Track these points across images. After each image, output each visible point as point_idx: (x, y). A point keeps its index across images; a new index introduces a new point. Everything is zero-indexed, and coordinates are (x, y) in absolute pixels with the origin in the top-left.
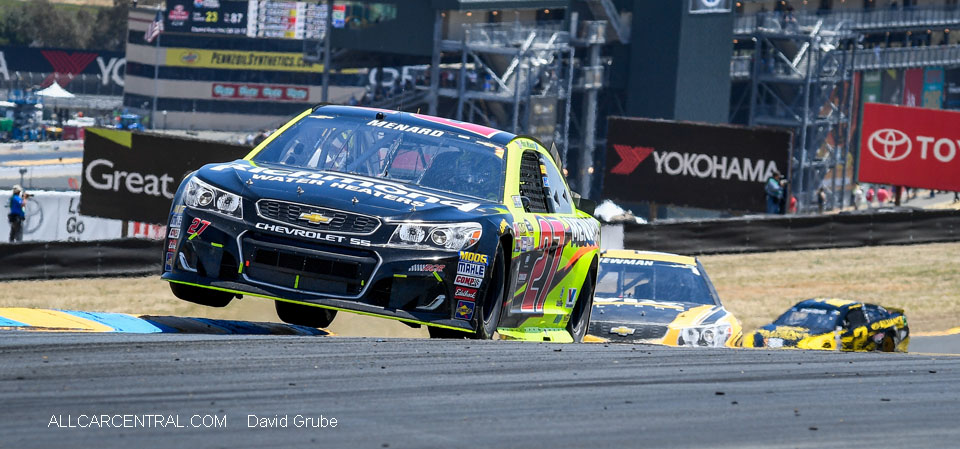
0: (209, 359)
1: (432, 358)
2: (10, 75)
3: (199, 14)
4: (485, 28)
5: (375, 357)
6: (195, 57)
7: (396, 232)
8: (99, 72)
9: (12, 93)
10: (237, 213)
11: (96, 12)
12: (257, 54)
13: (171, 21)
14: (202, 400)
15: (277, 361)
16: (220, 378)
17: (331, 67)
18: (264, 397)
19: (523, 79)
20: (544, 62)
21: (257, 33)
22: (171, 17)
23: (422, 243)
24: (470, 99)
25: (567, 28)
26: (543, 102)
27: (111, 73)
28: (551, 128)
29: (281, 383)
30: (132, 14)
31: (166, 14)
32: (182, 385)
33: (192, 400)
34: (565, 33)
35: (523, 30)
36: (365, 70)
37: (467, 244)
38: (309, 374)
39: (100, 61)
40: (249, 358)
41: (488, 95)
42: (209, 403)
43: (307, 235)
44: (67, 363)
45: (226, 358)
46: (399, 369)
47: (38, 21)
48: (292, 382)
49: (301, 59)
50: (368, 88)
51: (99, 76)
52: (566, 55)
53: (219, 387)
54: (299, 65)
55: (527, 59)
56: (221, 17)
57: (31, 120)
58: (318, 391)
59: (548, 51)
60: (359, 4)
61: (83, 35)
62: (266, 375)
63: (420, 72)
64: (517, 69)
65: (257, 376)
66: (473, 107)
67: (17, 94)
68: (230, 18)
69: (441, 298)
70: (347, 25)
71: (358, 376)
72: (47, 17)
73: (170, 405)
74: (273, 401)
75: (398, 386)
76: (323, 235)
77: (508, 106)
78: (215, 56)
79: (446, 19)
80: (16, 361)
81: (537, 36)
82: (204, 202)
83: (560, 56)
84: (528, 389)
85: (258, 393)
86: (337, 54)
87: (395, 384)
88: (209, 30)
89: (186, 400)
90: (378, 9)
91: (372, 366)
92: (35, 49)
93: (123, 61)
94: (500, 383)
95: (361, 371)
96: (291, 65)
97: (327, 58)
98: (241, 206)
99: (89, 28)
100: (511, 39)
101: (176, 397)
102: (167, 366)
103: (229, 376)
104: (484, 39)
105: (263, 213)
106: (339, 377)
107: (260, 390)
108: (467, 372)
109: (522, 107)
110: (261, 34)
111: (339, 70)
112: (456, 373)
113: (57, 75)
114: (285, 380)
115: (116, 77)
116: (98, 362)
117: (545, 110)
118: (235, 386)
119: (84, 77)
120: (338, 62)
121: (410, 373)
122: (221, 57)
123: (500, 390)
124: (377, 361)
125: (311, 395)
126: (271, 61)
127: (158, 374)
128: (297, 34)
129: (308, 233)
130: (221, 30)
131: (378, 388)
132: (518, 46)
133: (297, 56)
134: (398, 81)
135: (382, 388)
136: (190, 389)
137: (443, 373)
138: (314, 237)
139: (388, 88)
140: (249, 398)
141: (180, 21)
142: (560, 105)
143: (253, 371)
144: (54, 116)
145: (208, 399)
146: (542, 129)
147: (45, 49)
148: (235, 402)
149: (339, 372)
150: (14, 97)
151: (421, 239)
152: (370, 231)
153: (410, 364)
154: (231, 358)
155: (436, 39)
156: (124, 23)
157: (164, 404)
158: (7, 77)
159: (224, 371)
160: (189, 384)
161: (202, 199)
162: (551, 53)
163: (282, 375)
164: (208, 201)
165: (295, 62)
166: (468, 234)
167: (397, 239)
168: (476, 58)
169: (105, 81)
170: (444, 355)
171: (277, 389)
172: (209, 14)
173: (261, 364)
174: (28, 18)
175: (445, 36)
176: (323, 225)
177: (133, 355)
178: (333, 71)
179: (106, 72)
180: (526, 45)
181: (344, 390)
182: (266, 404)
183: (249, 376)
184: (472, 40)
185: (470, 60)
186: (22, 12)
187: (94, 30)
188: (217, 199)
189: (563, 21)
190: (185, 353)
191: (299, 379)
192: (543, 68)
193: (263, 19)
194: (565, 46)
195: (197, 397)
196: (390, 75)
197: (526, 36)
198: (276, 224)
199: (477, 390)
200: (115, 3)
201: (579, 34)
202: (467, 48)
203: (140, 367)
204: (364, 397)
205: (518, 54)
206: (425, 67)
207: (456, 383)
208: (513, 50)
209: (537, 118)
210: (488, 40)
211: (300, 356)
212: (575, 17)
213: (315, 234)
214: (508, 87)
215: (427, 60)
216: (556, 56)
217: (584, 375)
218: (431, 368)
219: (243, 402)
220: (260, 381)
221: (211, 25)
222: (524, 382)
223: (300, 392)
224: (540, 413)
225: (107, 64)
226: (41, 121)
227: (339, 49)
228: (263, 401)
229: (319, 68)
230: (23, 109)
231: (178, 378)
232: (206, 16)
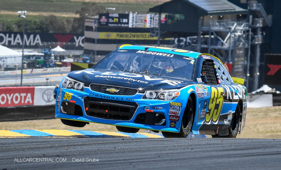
0: (127, 147)
1: (210, 145)
2: (42, 43)
3: (111, 19)
4: (218, 22)
5: (188, 145)
6: (110, 35)
8: (75, 41)
9: (43, 50)
11: (73, 19)
12: (133, 34)
13: (101, 22)
14: (126, 163)
15: (152, 148)
16: (132, 154)
17: (160, 38)
18: (149, 161)
19: (232, 40)
20: (240, 34)
21: (133, 26)
22: (101, 21)
24: (212, 48)
25: (248, 21)
26: (240, 49)
27: (79, 42)
28: (243, 59)
29: (155, 156)
30: (86, 20)
31: (99, 19)
32: (118, 157)
33: (123, 163)
34: (247, 23)
35: (232, 22)
36: (173, 39)
38: (165, 152)
39: (75, 38)
40: (142, 147)
41: (219, 47)
42: (129, 164)
44: (74, 150)
45: (133, 147)
46: (198, 150)
47: (52, 23)
48: (159, 155)
49: (149, 35)
50: (174, 45)
51: (74, 43)
52: (248, 31)
53: (132, 158)
54: (148, 37)
55: (233, 34)
56: (119, 20)
57: (50, 60)
58: (169, 158)
59: (241, 30)
60: (170, 14)
61: (68, 28)
62: (149, 153)
63: (195, 39)
64: (230, 37)
65: (146, 153)
66: (214, 51)
67: (45, 50)
68: (123, 20)
70: (166, 22)
71: (183, 153)
72: (54, 22)
73: (115, 165)
74: (153, 163)
75: (198, 156)
77: (227, 51)
78: (118, 35)
79: (203, 19)
80: (55, 150)
81: (237, 24)
83: (246, 31)
84: (247, 156)
85: (147, 160)
86: (163, 33)
87: (197, 155)
88: (115, 25)
89: (120, 163)
90: (177, 16)
91: (188, 149)
92: (51, 34)
93: (83, 37)
94: (237, 154)
95: (184, 151)
96: (146, 37)
97: (159, 34)
99: (71, 25)
100: (227, 26)
101: (116, 162)
102: (111, 150)
103: (135, 154)
104: (217, 26)
106: (176, 153)
107: (148, 158)
108: (223, 150)
109: (232, 51)
110: (134, 26)
111: (163, 38)
112: (219, 151)
113: (59, 43)
114: (156, 154)
115: (81, 44)
116: (86, 149)
117: (241, 52)
118: (138, 157)
119: (69, 43)
120: (163, 36)
121: (202, 151)
122: (120, 35)
123: (237, 157)
124: (189, 147)
125: (166, 160)
126: (138, 36)
127: (109, 153)
128: (148, 26)
130: (120, 25)
131: (191, 157)
132: (230, 29)
133: (148, 34)
134: (186, 42)
135: (193, 157)
136: (122, 159)
137: (214, 151)
139: (182, 45)
140: (143, 162)
141: (104, 22)
142: (246, 50)
143: (144, 152)
144: (58, 58)
145: (128, 162)
146: (239, 59)
147: (54, 33)
148: (139, 163)
149: (175, 151)
150: (43, 51)
153: (202, 148)
154: (135, 147)
155: (199, 26)
156: (84, 23)
157: (113, 164)
158: (41, 44)
159: (133, 152)
160: (121, 157)
162: (243, 31)
163: (155, 153)
165: (147, 36)
168: (214, 33)
169: (77, 45)
170: (214, 144)
171: (154, 158)
172: (115, 19)
173: (146, 149)
174: (47, 22)
175: (202, 25)
177: (99, 146)
178: (161, 39)
179: (77, 41)
180: (233, 28)
181: (179, 158)
182: (150, 164)
183: (143, 153)
184: (213, 26)
185: (212, 34)
186: (45, 20)
187: (73, 26)
189: (247, 19)
190: (118, 145)
191: (161, 154)
192: (240, 36)
193: (135, 20)
194: (247, 28)
195: (124, 161)
196: (182, 40)
197: (233, 25)
199: (228, 157)
200: (80, 16)
201: (253, 23)
202: (211, 30)
203: (102, 151)
204: (186, 160)
205: (230, 31)
206: (196, 37)
207: (220, 155)
208: (228, 30)
209: (237, 55)
210: (219, 26)
211: (160, 146)
212: (251, 17)
214: (226, 44)
215: (196, 34)
216: (244, 32)
217: (267, 150)
218: (209, 149)
219: (142, 163)
220: (147, 155)
221: (116, 23)
222: (245, 154)
223: (162, 159)
224: (253, 165)
225: (77, 38)
226: (54, 61)
227: (164, 31)
228: (149, 163)
229: (155, 38)
230: (47, 56)
231: (116, 155)
232: (114, 20)
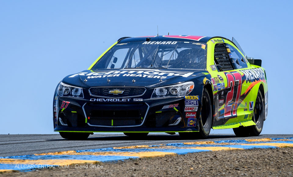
7: (154, 92)
10: (81, 96)
23: (167, 95)
37: (188, 92)
43: (113, 101)
69: (180, 119)
76: (121, 99)
82: (66, 93)
98: (82, 92)
105: (92, 94)
129: (113, 99)
138: (117, 101)
151: (166, 93)
152: (141, 94)
161: (65, 92)
164: (67, 92)
166: (187, 88)
167: (155, 96)
176: (120, 95)
188: (71, 91)
198: (99, 98)
213: (117, 99)
